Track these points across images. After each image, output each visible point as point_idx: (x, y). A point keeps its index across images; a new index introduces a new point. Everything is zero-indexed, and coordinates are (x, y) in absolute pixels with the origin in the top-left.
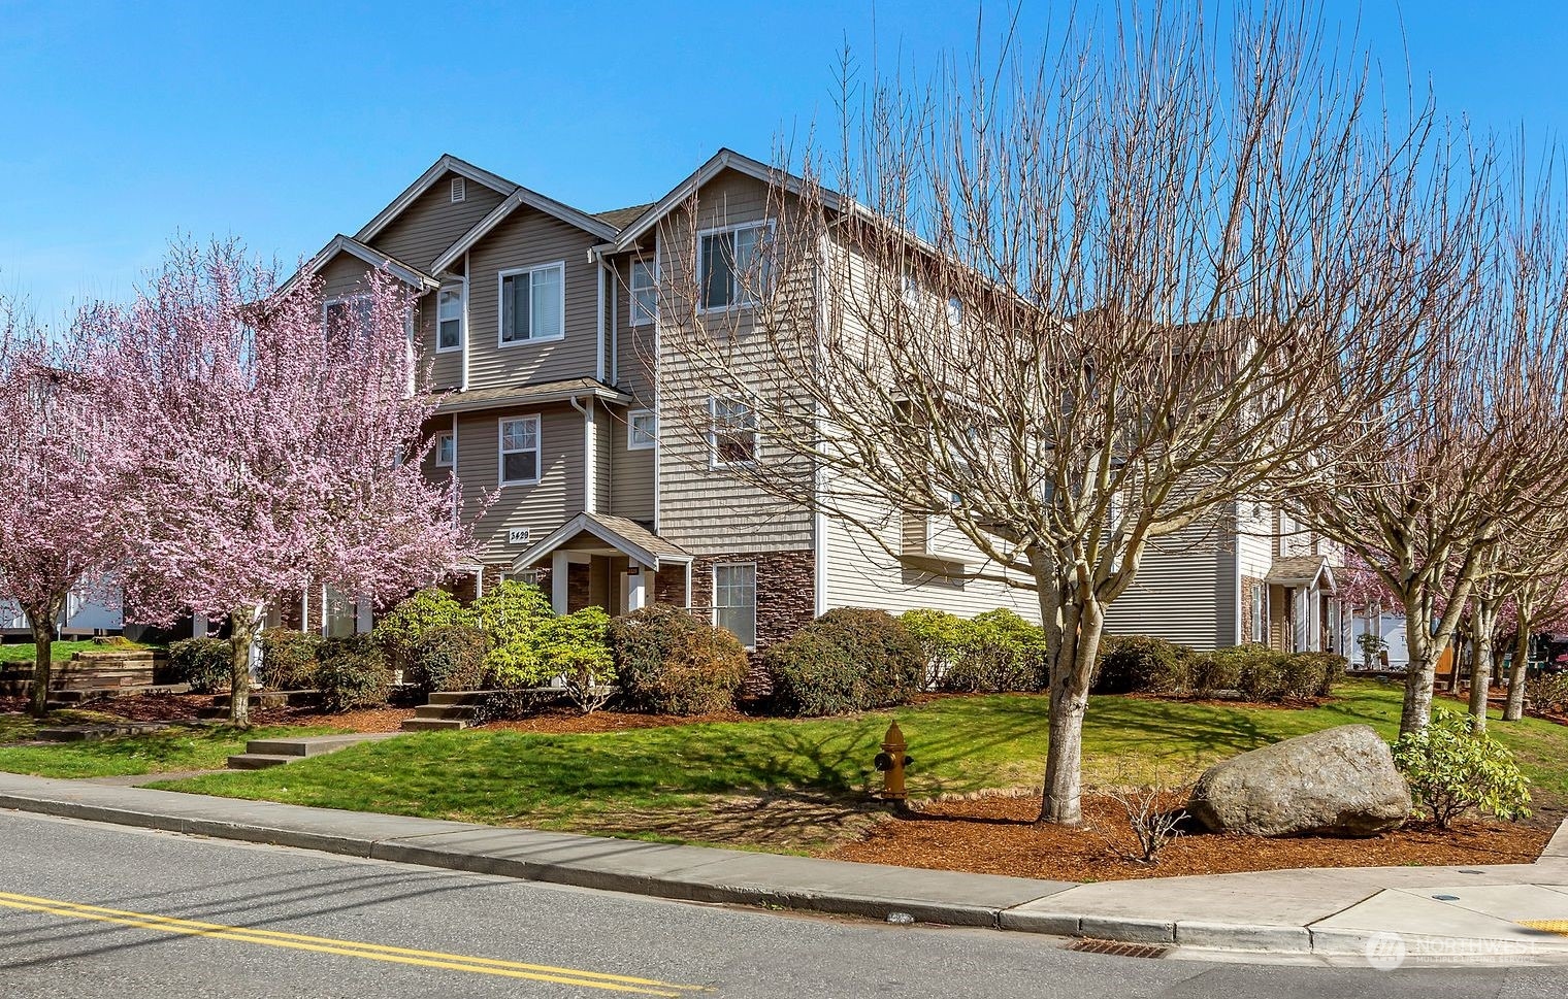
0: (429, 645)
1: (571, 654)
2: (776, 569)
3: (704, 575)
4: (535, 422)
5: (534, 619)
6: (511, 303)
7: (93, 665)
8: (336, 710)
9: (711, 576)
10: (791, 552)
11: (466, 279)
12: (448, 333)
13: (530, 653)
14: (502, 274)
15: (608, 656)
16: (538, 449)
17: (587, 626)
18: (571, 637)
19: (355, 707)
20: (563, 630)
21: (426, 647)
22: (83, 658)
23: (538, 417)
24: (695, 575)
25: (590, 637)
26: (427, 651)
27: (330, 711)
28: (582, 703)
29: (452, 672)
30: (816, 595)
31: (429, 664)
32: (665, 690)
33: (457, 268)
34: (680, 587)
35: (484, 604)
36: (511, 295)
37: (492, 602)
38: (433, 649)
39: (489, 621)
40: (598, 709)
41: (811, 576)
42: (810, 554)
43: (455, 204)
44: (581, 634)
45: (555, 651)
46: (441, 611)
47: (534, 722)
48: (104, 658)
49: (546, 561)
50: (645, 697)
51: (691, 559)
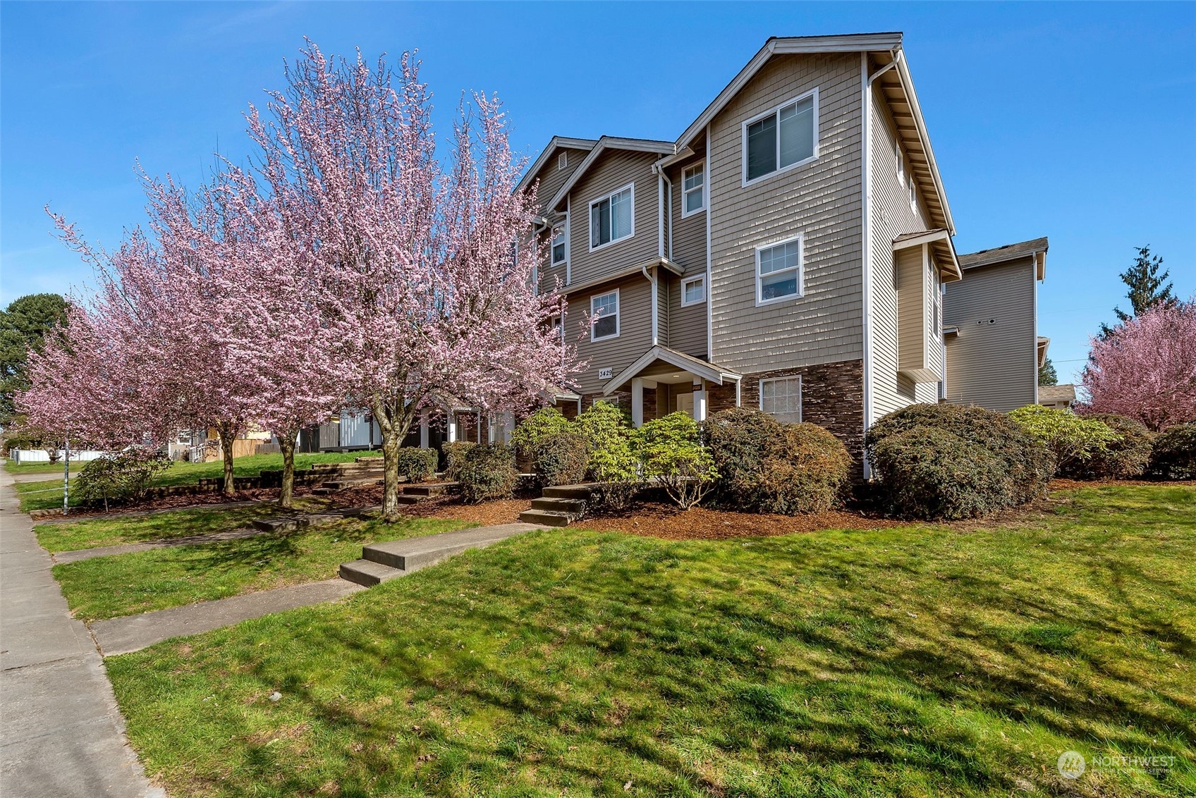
0: (544, 449)
1: (670, 453)
2: (822, 378)
3: (752, 389)
4: (615, 295)
5: (620, 428)
6: (597, 221)
7: (367, 465)
8: (472, 501)
9: (758, 390)
10: (837, 363)
11: (568, 213)
12: (558, 252)
13: (629, 453)
14: (591, 203)
15: (707, 455)
16: (617, 313)
17: (680, 427)
18: (667, 437)
19: (487, 499)
20: (659, 432)
21: (541, 450)
22: (361, 461)
23: (617, 291)
24: (743, 390)
25: (683, 438)
26: (541, 454)
27: (469, 502)
28: (679, 499)
29: (561, 470)
30: (864, 398)
31: (543, 464)
32: (770, 488)
33: (562, 207)
34: (730, 400)
35: (583, 418)
36: (598, 215)
37: (590, 417)
38: (546, 451)
39: (588, 430)
40: (696, 505)
41: (860, 382)
42: (858, 364)
43: (561, 171)
44: (675, 434)
45: (655, 451)
46: (555, 422)
47: (636, 520)
48: (373, 461)
49: (627, 387)
50: (746, 495)
51: (739, 378)
